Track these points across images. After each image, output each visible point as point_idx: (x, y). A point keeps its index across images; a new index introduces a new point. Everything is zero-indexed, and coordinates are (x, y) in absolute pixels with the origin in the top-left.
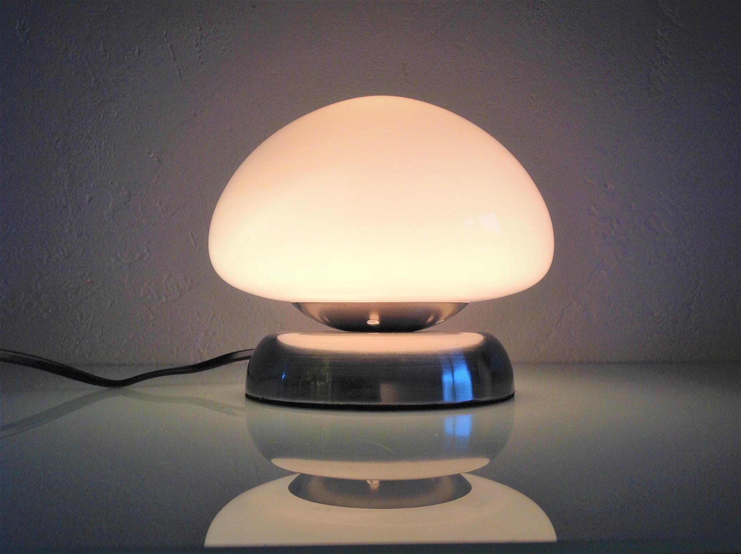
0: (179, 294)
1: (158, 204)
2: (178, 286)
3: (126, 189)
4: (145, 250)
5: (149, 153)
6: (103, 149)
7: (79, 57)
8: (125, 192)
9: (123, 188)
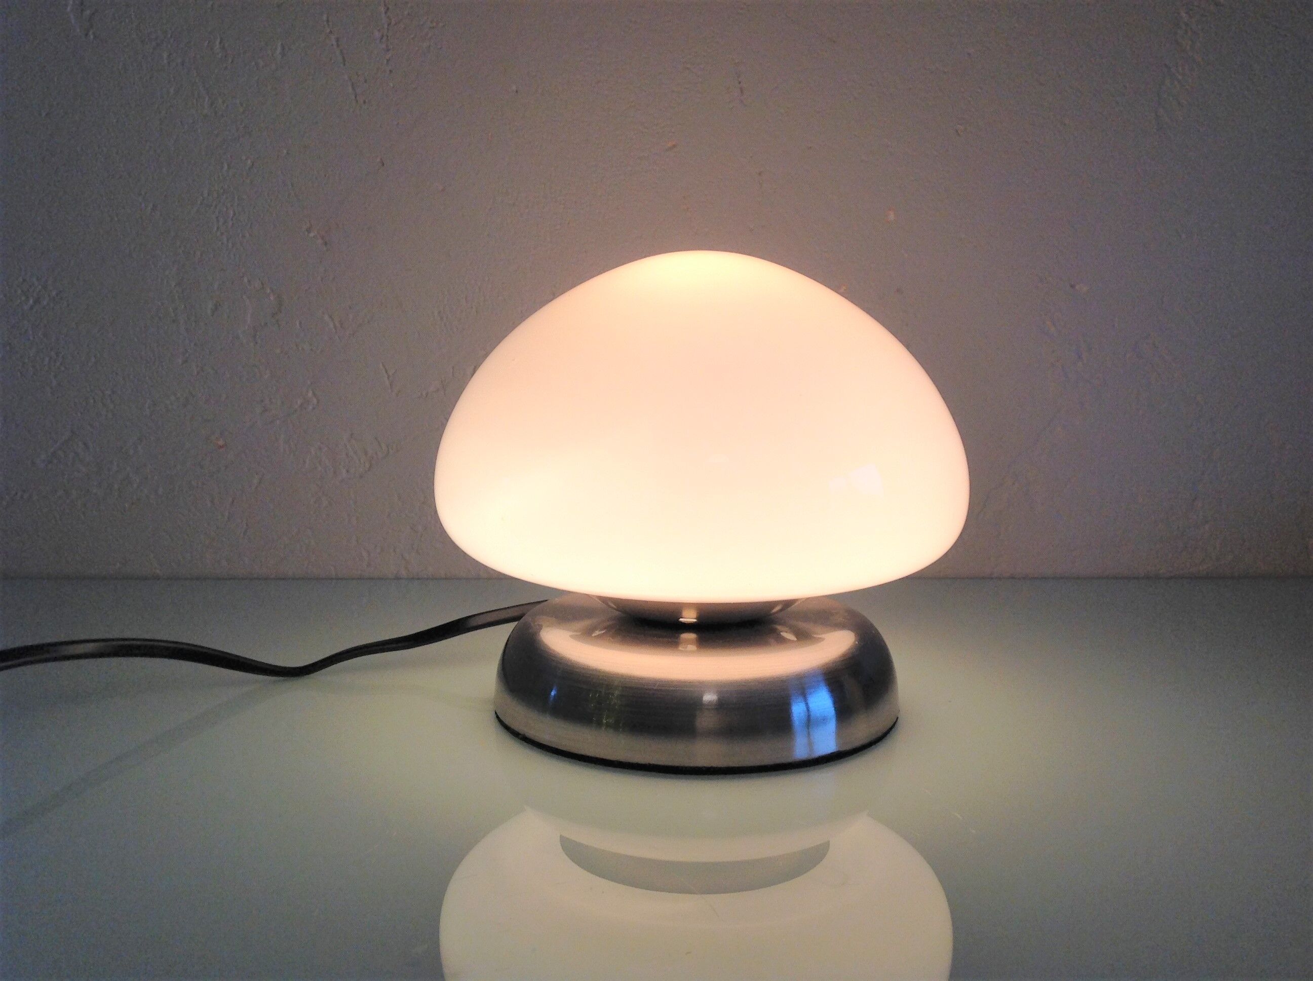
0: (367, 465)
1: (326, 317)
2: (366, 453)
3: (272, 290)
4: (310, 394)
5: (309, 230)
6: (230, 223)
7: (179, 60)
8: (272, 298)
9: (268, 291)
